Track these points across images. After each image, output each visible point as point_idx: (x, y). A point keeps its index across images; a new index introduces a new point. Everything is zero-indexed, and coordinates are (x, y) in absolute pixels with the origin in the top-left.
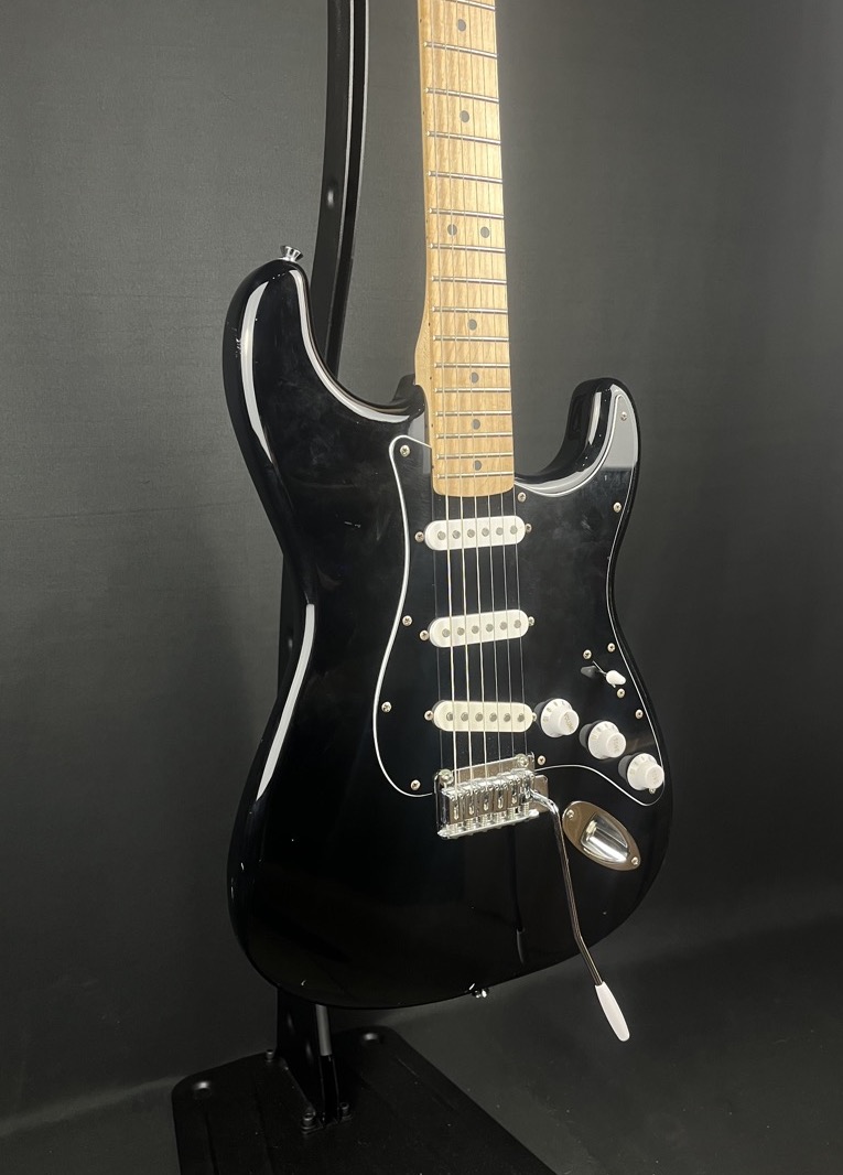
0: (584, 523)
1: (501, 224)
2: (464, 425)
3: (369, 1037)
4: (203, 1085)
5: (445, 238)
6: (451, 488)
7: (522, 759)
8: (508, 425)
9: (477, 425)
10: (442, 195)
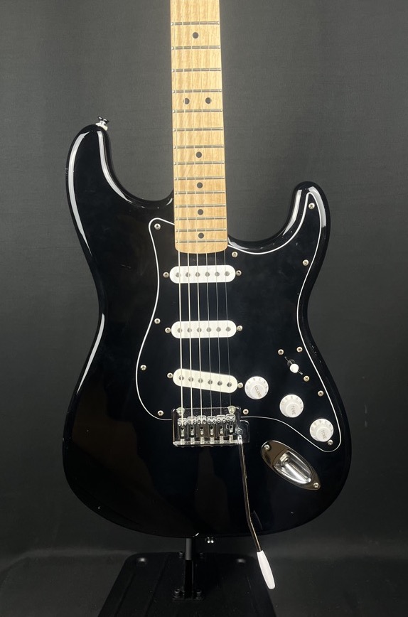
0: (280, 272)
1: (221, 94)
2: (192, 212)
3: (240, 561)
4: (143, 560)
5: (181, 106)
6: (184, 248)
7: (232, 409)
8: (224, 212)
9: (201, 212)
10: (180, 82)
